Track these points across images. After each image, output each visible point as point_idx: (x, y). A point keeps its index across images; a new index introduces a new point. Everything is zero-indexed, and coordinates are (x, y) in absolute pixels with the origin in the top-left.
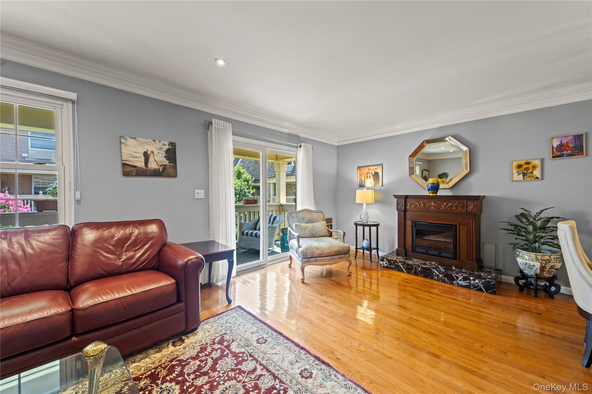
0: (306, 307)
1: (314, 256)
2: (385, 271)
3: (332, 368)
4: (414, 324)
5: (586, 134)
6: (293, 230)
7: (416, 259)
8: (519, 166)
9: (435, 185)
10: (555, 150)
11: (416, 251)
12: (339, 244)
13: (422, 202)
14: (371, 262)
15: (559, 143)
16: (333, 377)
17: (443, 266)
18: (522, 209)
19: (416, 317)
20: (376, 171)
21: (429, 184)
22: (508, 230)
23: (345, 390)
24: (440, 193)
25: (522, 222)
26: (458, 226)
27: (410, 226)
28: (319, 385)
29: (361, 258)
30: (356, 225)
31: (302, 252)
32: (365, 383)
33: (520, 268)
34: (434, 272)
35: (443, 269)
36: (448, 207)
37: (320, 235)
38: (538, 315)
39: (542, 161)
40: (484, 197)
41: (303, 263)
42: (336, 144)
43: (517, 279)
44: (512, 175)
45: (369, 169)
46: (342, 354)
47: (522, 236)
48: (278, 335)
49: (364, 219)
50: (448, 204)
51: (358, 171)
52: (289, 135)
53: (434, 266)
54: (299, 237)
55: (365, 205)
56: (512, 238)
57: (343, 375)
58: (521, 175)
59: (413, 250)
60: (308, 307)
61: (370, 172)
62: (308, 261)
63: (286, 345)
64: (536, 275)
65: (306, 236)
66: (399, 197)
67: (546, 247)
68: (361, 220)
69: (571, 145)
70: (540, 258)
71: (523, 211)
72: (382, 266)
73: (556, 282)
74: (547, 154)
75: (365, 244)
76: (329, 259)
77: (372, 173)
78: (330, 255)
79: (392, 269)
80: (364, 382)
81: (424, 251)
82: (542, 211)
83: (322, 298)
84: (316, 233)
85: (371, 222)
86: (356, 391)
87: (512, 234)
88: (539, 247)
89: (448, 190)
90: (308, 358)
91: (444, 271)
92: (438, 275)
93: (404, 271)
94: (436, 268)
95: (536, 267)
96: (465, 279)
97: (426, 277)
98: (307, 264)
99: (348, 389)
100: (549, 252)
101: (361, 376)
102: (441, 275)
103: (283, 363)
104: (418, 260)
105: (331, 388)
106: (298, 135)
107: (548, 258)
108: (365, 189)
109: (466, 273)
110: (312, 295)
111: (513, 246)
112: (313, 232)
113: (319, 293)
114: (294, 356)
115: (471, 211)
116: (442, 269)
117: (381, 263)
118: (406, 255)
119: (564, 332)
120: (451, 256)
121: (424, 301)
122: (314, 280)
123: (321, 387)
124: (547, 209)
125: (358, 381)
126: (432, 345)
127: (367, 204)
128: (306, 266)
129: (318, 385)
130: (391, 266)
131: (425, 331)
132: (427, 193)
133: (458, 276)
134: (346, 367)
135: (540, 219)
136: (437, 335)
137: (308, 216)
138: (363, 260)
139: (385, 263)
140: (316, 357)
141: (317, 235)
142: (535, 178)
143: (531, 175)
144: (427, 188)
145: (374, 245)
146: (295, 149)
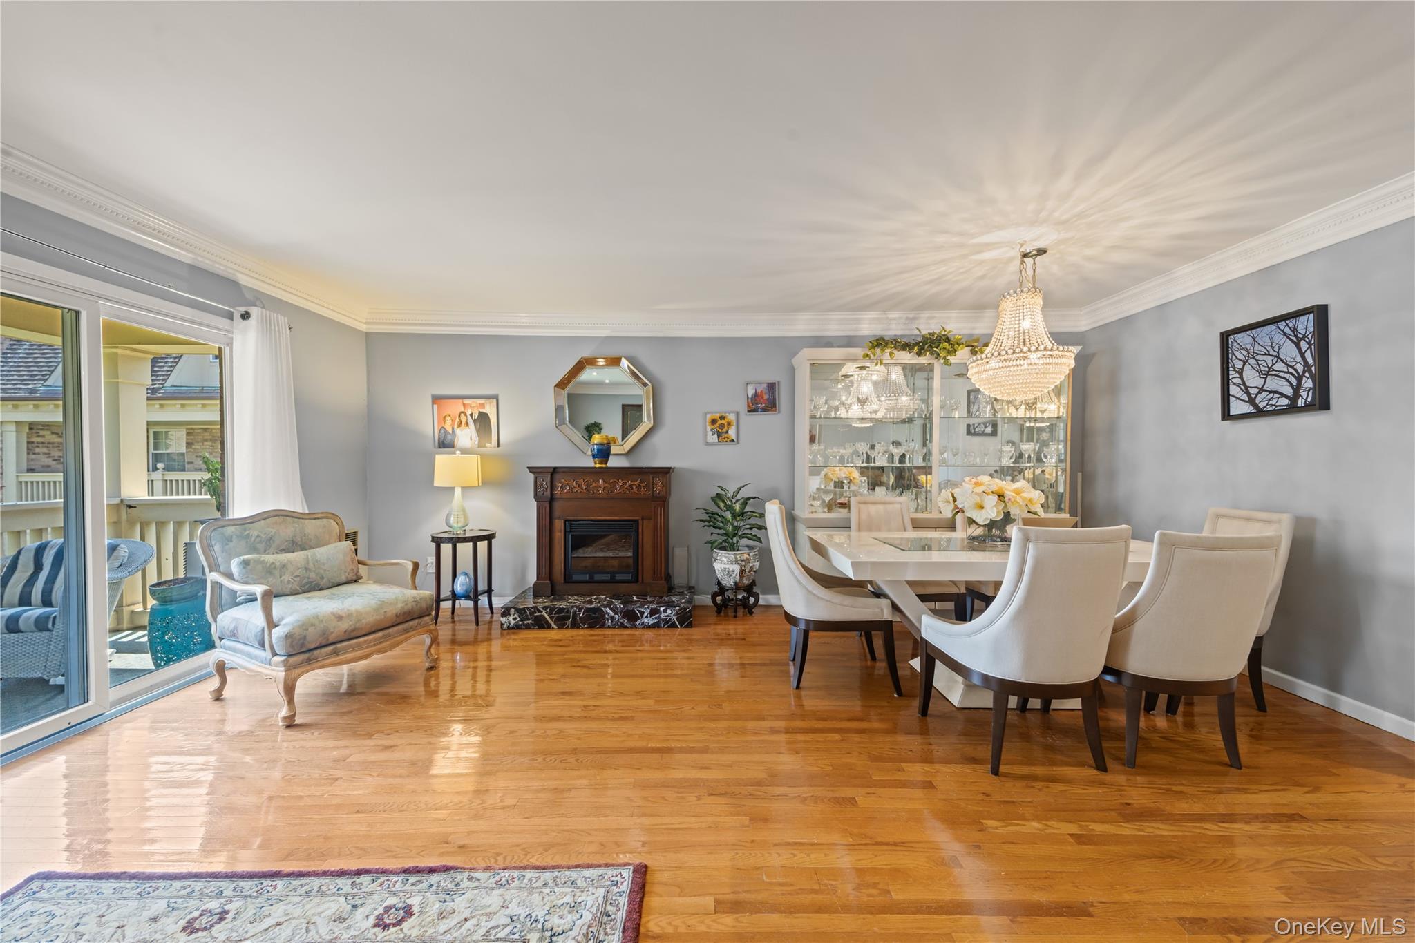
0: (329, 781)
1: (330, 642)
2: (513, 637)
3: (458, 868)
4: (594, 714)
5: (779, 382)
6: (234, 579)
7: (572, 595)
8: (714, 422)
9: (604, 448)
10: (750, 400)
11: (570, 580)
12: (404, 594)
13: (584, 480)
14: (477, 624)
15: (753, 391)
16: (465, 884)
17: (619, 599)
18: (719, 487)
19: (592, 703)
20: (481, 410)
21: (593, 445)
22: (704, 521)
23: (501, 891)
24: (613, 462)
25: (719, 507)
26: (640, 522)
27: (561, 531)
28: (436, 917)
29: (448, 623)
30: (438, 541)
31: (289, 636)
32: (536, 858)
33: (718, 579)
34: (607, 612)
35: (620, 603)
36: (626, 488)
37: (336, 581)
38: (742, 641)
39: (738, 414)
40: (674, 468)
41: (289, 668)
42: (364, 328)
43: (714, 596)
44: (706, 435)
45: (464, 405)
46: (469, 833)
47: (720, 528)
48: (263, 880)
49: (455, 525)
50: (625, 483)
51: (435, 406)
52: (193, 268)
53: (605, 603)
54: (269, 596)
55: (458, 491)
56: (707, 534)
57: (487, 869)
58: (716, 436)
59: (568, 579)
60: (336, 779)
61: (469, 413)
62: (309, 660)
63: (302, 891)
64: (736, 584)
65: (288, 591)
66: (539, 470)
67: (744, 541)
68: (447, 529)
69: (766, 397)
70: (739, 558)
71: (720, 491)
72: (505, 627)
73: (755, 590)
74: (742, 406)
75: (462, 584)
76: (375, 640)
77: (471, 415)
78: (379, 628)
79: (528, 627)
80: (533, 856)
81: (587, 577)
82: (739, 489)
83: (373, 744)
84: (322, 578)
85: (473, 530)
86: (524, 879)
87: (708, 526)
88: (737, 542)
89: (623, 458)
90: (386, 882)
91: (622, 606)
92: (612, 618)
93: (553, 625)
94: (608, 606)
95: (735, 573)
96: (654, 612)
97: (592, 626)
98: (304, 669)
99: (507, 886)
100: (746, 548)
101: (523, 849)
102: (617, 616)
103: (311, 933)
104: (576, 597)
105: (468, 906)
106: (230, 277)
107: (747, 556)
108: (458, 452)
109: (652, 602)
110: (335, 748)
111: (710, 545)
112: (312, 575)
113: (356, 735)
114: (342, 899)
115: (659, 493)
116: (618, 604)
117: (504, 620)
118: (554, 593)
119: (773, 654)
120: (630, 577)
121: (599, 670)
122: (329, 709)
123: (444, 917)
124: (744, 486)
125: (521, 861)
126: (629, 735)
127: (463, 488)
128: (300, 675)
129: (434, 920)
130: (525, 622)
131: (614, 720)
132: (590, 463)
133: (642, 610)
134: (486, 851)
135: (737, 501)
136: (632, 718)
137: (287, 531)
138: (451, 625)
139: (511, 618)
140: (407, 871)
141: (323, 583)
142: (730, 441)
143: (726, 435)
144: (590, 453)
145: (482, 586)
146: (223, 323)
